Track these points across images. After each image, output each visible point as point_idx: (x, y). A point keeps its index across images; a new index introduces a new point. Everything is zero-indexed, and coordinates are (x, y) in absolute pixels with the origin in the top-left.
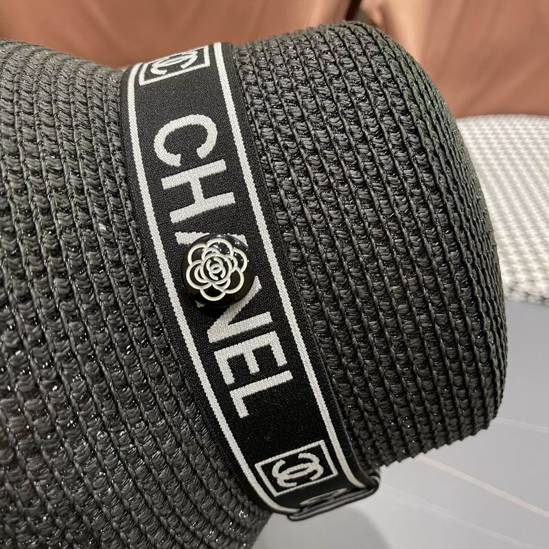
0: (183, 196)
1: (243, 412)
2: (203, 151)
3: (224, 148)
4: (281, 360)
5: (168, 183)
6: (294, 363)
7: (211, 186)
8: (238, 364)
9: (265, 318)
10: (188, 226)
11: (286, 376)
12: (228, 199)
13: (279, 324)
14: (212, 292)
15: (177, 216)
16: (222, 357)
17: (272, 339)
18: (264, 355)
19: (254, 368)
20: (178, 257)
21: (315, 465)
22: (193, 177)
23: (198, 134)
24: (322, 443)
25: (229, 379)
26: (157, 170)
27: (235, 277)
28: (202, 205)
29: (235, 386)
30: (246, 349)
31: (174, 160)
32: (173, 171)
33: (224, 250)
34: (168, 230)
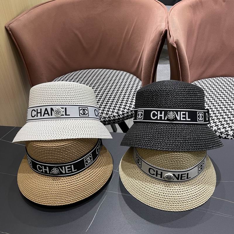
0: (161, 117)
1: (190, 120)
2: (156, 113)
3: (157, 111)
4: (185, 113)
5: (159, 118)
6: (186, 111)
7: (161, 114)
8: (183, 118)
9: (179, 113)
10: (165, 118)
11: (187, 113)
12: (163, 112)
13: (180, 111)
14: (174, 117)
15: (163, 119)
16: (182, 119)
17: (182, 113)
18: (183, 114)
19: (185, 116)
20: (168, 120)
21: (201, 114)
22: (159, 115)
23: (154, 113)
24: (198, 112)
25: (185, 119)
26: (157, 119)
27: (173, 114)
28: (163, 115)
29: (186, 119)
30: (182, 116)
31: (156, 117)
32: (157, 118)
33: (169, 114)
34: (164, 120)
